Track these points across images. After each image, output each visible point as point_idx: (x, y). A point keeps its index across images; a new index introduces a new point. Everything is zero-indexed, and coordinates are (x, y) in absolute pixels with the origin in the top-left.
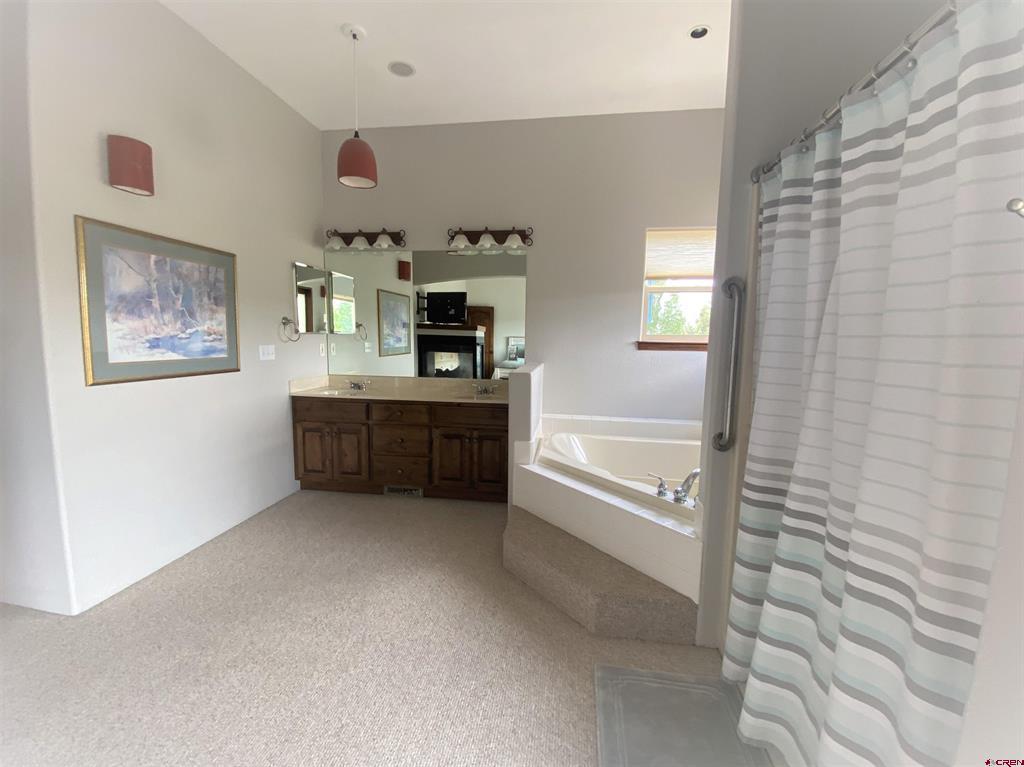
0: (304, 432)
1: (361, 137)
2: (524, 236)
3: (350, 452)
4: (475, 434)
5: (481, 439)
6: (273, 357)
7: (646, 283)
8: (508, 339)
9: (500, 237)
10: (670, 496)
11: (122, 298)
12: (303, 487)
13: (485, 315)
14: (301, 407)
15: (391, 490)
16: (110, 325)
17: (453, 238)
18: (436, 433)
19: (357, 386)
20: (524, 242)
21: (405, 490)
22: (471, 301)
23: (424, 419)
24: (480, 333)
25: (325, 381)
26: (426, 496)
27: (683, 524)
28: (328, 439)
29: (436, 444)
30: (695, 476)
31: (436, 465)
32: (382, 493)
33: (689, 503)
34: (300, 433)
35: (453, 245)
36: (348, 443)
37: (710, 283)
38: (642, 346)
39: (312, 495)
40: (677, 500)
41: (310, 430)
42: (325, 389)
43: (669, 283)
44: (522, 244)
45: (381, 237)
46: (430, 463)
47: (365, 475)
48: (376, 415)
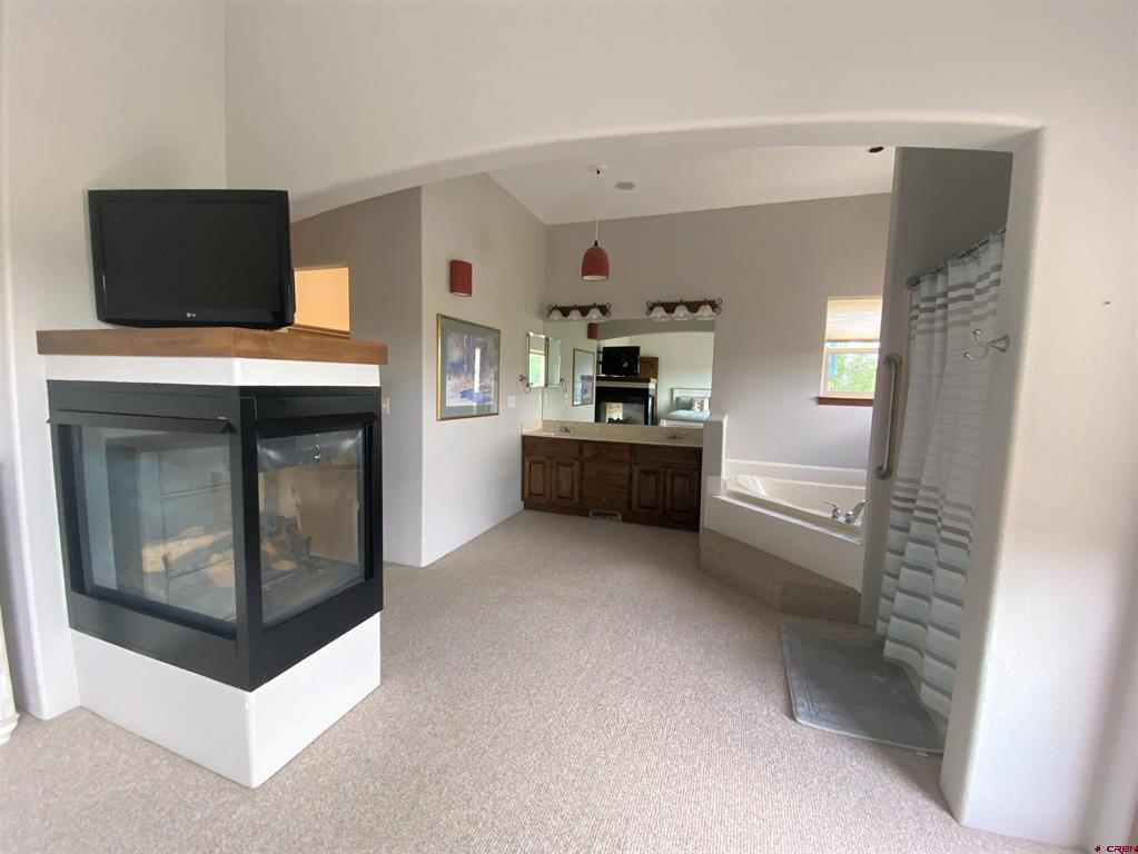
0: (532, 462)
1: (599, 245)
2: (714, 305)
3: (566, 481)
4: (669, 471)
5: (673, 476)
6: (514, 405)
7: (827, 345)
8: (672, 390)
9: (693, 307)
10: (842, 519)
11: (453, 365)
12: (526, 507)
13: (652, 365)
14: (529, 444)
15: (595, 514)
16: (448, 383)
17: (651, 309)
18: (636, 469)
19: (567, 430)
20: (713, 310)
21: (607, 515)
22: (643, 353)
23: (627, 457)
24: (652, 386)
25: (540, 426)
26: (625, 520)
27: (851, 537)
28: (548, 469)
29: (636, 477)
30: (862, 504)
31: (635, 496)
32: (587, 516)
33: (858, 523)
34: (527, 464)
35: (652, 315)
36: (564, 473)
37: (877, 345)
38: (822, 401)
39: (534, 514)
40: (848, 521)
41: (535, 462)
42: (539, 431)
43: (851, 345)
44: (712, 313)
45: (592, 310)
46: (630, 494)
47: (576, 499)
48: (587, 453)
